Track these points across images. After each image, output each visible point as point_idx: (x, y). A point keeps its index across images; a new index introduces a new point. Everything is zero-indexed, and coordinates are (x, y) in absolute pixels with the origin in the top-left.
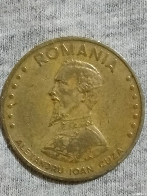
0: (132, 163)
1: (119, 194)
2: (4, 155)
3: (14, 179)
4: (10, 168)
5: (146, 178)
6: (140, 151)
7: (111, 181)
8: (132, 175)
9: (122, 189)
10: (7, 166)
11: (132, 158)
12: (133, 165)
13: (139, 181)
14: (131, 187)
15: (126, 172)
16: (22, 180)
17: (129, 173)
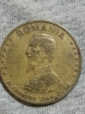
0: (76, 12)
1: (69, 30)
2: (2, 8)
3: (8, 23)
4: (6, 16)
5: (84, 20)
6: (80, 6)
7: (65, 23)
8: (76, 19)
9: (71, 27)
10: (4, 15)
11: (76, 10)
12: (77, 13)
13: (81, 22)
14: (76, 26)
15: (73, 18)
16: (13, 23)
17: (74, 18)
